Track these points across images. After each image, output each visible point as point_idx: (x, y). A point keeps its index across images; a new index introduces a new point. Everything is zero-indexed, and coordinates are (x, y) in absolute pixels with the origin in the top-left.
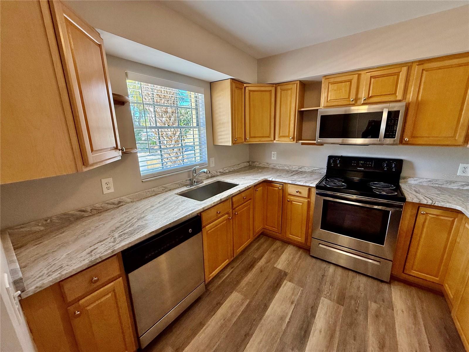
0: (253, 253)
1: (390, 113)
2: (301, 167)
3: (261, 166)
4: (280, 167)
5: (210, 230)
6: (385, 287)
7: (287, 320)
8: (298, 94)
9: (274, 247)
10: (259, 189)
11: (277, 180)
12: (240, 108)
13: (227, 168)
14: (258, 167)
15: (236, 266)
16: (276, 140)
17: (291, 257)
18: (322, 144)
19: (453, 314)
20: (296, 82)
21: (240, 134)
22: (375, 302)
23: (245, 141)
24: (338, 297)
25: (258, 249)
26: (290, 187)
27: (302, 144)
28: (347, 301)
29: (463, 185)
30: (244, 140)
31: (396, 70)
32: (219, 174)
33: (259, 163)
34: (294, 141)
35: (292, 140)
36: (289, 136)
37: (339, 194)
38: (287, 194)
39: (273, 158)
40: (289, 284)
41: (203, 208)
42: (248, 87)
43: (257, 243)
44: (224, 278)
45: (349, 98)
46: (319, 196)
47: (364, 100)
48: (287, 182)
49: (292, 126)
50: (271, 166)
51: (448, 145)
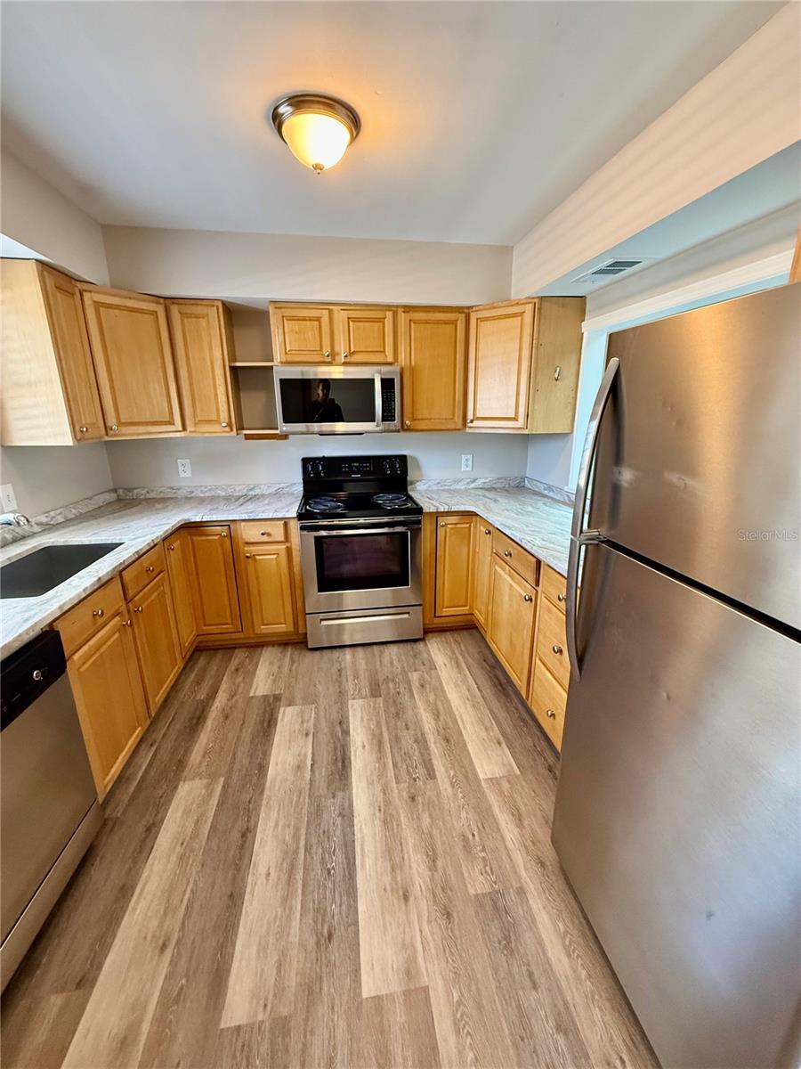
0: (191, 693)
1: (383, 381)
2: (252, 486)
3: (155, 496)
4: (204, 493)
5: (84, 664)
6: (420, 646)
7: (309, 762)
8: (223, 331)
9: (235, 662)
10: (175, 545)
11: (214, 518)
12: (79, 345)
13: (58, 511)
14: (146, 499)
15: (161, 736)
16: (188, 430)
17: (275, 668)
18: (285, 437)
19: (488, 639)
20: (216, 303)
21: (90, 415)
22: (416, 670)
23: (107, 435)
24: (371, 689)
25: (199, 682)
26: (246, 528)
27: (246, 439)
28: (383, 687)
29: (468, 483)
30: (103, 432)
31: (379, 315)
32: (36, 529)
33: (146, 490)
34: (232, 430)
35: (227, 429)
36: (218, 422)
37: (336, 522)
38: (241, 544)
39: (182, 475)
40: (289, 710)
41: (60, 607)
42: (90, 291)
43: (192, 672)
44: (140, 774)
45: (321, 350)
46: (305, 532)
47: (346, 356)
48: (237, 518)
49: (222, 398)
50: (181, 493)
51: (448, 430)
